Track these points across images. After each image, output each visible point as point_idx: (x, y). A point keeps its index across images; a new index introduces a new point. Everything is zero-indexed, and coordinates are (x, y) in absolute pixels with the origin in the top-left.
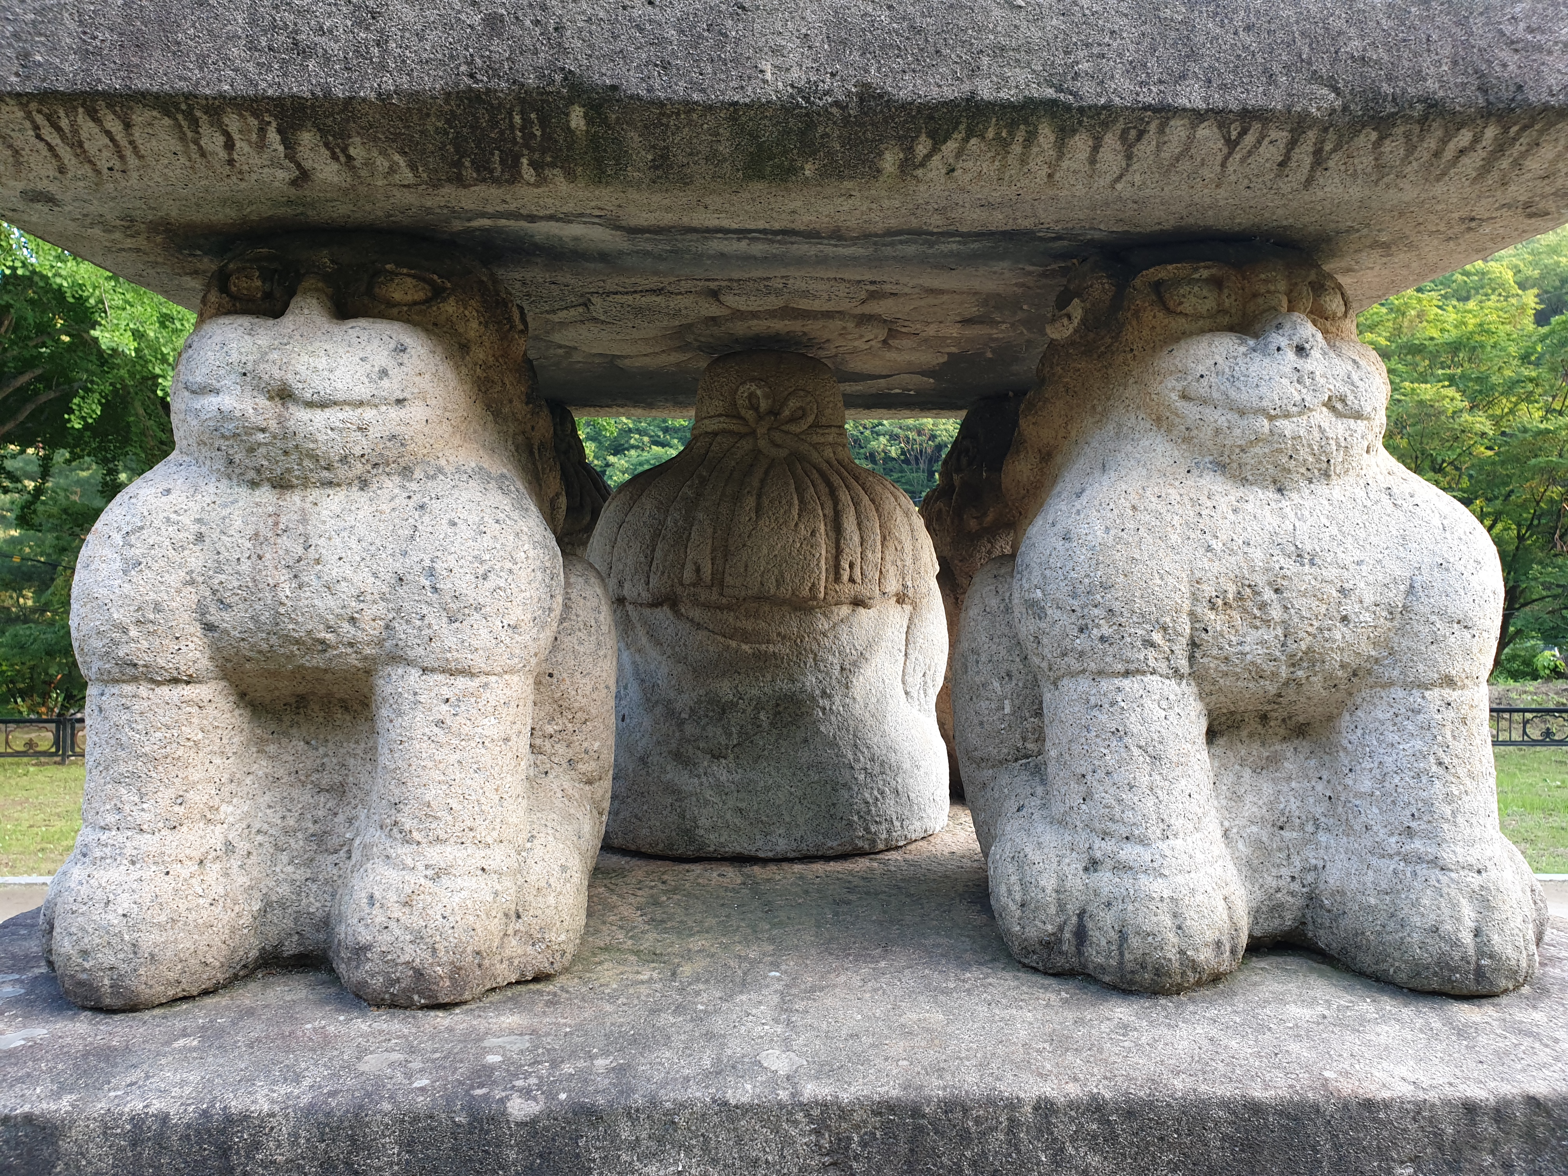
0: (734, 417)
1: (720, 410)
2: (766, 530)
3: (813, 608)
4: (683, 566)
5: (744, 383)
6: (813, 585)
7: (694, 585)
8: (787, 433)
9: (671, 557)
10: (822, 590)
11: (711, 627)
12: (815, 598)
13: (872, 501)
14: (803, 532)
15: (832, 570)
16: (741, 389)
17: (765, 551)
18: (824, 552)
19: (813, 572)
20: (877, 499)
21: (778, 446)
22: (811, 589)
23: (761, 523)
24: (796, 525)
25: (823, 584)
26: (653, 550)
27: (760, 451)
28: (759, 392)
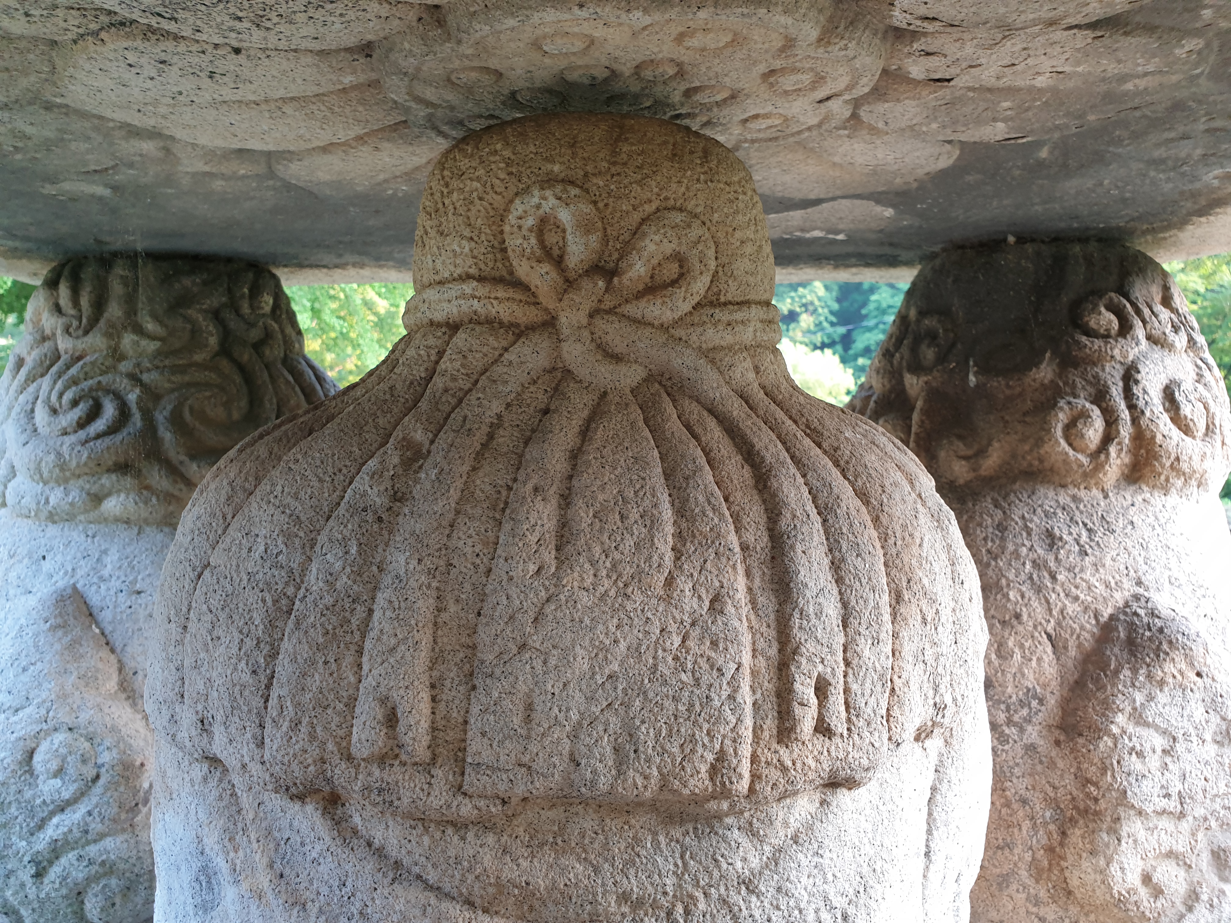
0: (498, 281)
1: (466, 265)
2: (585, 599)
3: (719, 817)
4: (351, 703)
5: (527, 190)
6: (721, 756)
7: (382, 760)
8: (640, 322)
9: (316, 680)
10: (745, 768)
11: (432, 877)
12: (725, 793)
13: (863, 495)
14: (690, 603)
15: (770, 708)
16: (518, 207)
17: (582, 664)
18: (746, 658)
19: (718, 719)
20: (874, 491)
21: (617, 358)
22: (713, 771)
23: (571, 580)
24: (670, 582)
25: (746, 750)
26: (274, 655)
27: (568, 372)
28: (565, 216)
